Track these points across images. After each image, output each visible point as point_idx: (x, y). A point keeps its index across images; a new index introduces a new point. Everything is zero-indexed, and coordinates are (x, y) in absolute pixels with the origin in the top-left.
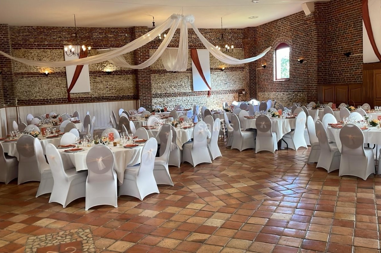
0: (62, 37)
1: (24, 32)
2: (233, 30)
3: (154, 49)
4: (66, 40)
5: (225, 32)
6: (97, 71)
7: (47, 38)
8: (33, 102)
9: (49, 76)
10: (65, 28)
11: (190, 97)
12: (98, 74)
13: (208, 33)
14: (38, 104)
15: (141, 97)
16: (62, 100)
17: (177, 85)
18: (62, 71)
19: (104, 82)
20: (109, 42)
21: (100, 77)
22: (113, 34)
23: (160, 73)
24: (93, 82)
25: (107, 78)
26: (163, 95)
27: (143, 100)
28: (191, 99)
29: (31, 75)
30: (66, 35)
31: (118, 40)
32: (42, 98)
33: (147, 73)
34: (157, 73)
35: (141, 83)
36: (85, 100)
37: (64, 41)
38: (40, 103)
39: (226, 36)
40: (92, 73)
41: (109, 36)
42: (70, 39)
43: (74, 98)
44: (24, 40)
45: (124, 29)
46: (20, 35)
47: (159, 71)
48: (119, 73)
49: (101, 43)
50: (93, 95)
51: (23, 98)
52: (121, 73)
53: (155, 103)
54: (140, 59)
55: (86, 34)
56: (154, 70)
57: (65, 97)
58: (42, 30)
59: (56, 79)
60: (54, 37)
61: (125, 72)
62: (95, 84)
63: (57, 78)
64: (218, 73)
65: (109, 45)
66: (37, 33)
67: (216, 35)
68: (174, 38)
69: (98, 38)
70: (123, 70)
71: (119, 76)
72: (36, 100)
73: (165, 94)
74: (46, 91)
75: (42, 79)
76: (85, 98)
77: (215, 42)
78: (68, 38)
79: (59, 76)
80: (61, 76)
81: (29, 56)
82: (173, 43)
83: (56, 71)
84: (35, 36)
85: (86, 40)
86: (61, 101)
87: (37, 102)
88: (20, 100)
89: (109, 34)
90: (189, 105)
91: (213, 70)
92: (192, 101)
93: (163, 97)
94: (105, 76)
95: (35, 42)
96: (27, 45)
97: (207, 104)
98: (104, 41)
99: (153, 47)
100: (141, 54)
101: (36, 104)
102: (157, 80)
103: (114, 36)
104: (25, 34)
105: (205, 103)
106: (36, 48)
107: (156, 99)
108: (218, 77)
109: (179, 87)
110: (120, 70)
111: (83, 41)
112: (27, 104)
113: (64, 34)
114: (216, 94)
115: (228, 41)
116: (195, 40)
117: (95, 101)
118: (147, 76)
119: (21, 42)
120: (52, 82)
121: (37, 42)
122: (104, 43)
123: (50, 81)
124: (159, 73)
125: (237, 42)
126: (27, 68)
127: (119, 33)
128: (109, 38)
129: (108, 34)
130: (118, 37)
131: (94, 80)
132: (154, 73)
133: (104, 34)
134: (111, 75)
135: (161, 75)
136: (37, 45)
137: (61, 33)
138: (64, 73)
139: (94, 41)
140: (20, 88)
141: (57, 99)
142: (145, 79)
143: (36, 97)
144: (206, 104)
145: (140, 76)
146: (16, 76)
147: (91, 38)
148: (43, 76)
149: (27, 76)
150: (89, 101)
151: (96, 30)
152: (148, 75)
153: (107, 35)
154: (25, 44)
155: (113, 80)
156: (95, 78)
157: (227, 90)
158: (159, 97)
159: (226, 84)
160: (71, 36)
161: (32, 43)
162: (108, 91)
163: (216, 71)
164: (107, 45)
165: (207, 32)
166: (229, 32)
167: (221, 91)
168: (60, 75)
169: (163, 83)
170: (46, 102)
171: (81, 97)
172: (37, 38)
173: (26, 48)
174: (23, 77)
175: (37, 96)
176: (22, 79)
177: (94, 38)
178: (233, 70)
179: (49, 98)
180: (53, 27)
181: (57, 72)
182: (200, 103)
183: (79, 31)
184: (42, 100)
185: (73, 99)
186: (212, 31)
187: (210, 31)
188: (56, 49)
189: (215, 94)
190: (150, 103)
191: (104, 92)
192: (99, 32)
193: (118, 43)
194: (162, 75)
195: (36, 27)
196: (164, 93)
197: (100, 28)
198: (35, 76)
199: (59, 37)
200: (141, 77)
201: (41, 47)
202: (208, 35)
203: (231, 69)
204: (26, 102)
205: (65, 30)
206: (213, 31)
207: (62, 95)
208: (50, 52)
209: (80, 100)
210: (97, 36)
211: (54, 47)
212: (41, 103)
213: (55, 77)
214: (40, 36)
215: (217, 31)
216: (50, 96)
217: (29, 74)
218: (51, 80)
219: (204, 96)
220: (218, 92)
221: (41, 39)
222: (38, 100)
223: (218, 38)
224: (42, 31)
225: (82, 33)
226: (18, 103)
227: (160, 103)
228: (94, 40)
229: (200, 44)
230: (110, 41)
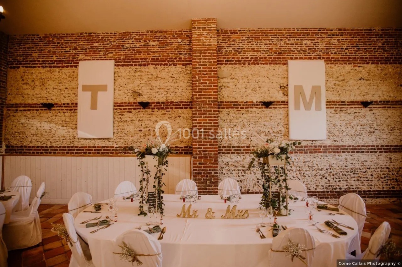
0: (77, 49)
1: (26, 44)
2: (386, 30)
3: (230, 64)
4: (83, 53)
5: (369, 35)
6: (125, 103)
7: (56, 51)
8: (26, 150)
9: (54, 110)
10: (84, 35)
11: (296, 156)
12: (127, 107)
13: (335, 36)
14: (33, 154)
15: (196, 151)
16: (69, 150)
17: (271, 131)
18: (73, 102)
19: (137, 122)
20: (150, 54)
21: (130, 112)
22: (158, 41)
23: (238, 108)
24: (118, 120)
25: (142, 115)
26: (244, 150)
27: (199, 157)
28: (299, 159)
29: (29, 107)
30: (84, 45)
31: (165, 49)
32: (39, 144)
33: (211, 104)
34: (233, 108)
35: (198, 123)
36: (102, 151)
37: (80, 55)
38: (35, 151)
39: (372, 42)
40: (118, 106)
41: (152, 43)
42: (89, 51)
43: (86, 147)
44: (25, 55)
45: (178, 33)
46: (21, 48)
47: (236, 103)
48: (162, 106)
49: (137, 55)
50: (115, 142)
51: (14, 142)
52: (166, 105)
53: (226, 164)
54: (197, 78)
55: (114, 42)
56: (228, 102)
57: (72, 145)
58: (51, 39)
59: (62, 114)
60: (68, 49)
61: (173, 105)
62: (120, 124)
63: (64, 113)
64: (355, 111)
65: (149, 59)
66: (44, 43)
67: (350, 40)
68: (268, 45)
69: (133, 48)
70: (169, 101)
71: (163, 111)
72: (30, 147)
73: (248, 147)
74: (46, 134)
75: (42, 115)
76: (103, 147)
77: (350, 53)
78: (86, 49)
79: (68, 110)
80: (71, 110)
81: (29, 78)
82: (266, 53)
83: (63, 102)
84: (40, 48)
85: (114, 52)
86: (66, 150)
87: (31, 150)
88: (9, 145)
89: (151, 40)
90: (294, 170)
91: (345, 105)
92: (300, 164)
93: (243, 153)
94: (139, 112)
95: (39, 57)
96: (29, 62)
97: (332, 170)
98: (142, 52)
99: (228, 61)
100: (202, 69)
101: (30, 153)
102: (233, 121)
103: (159, 43)
104: (27, 46)
105: (327, 169)
106: (39, 67)
107: (229, 155)
108: (356, 119)
109: (275, 134)
110: (165, 101)
111: (109, 54)
112: (17, 153)
113: (82, 43)
114: (352, 152)
115: (377, 51)
116: (309, 49)
117: (119, 154)
118: (211, 111)
119: (21, 58)
120: (57, 120)
121: (43, 57)
122: (142, 55)
123: (54, 117)
124: (236, 108)
125: (395, 52)
126: (23, 97)
127: (168, 38)
128: (150, 47)
129: (149, 41)
130: (166, 45)
131: (120, 118)
132: (227, 108)
133: (142, 41)
134: (148, 110)
135: (240, 111)
136: (43, 61)
137: (76, 43)
138: (74, 105)
139: (126, 53)
140: (10, 127)
141: (60, 147)
142: (206, 117)
143: (31, 142)
144: (329, 171)
145: (195, 111)
146: (8, 109)
147: (121, 48)
148: (45, 110)
149: (22, 109)
150: (108, 153)
151: (131, 35)
152: (213, 109)
153: (147, 43)
154: (26, 61)
155: (152, 119)
156: (122, 115)
157: (375, 145)
158: (234, 153)
159: (374, 132)
160: (91, 47)
161: (36, 60)
162: (142, 138)
163: (352, 108)
164: (147, 59)
165: (333, 35)
166: (378, 35)
167: (363, 146)
168: (69, 108)
169: (244, 126)
170: (44, 152)
171: (96, 145)
172: (42, 51)
173: (27, 67)
174: (17, 110)
175: (33, 140)
176: (15, 114)
177: (127, 48)
178: (387, 106)
179: (49, 145)
180: (67, 34)
181: (64, 104)
182: (316, 167)
183: (103, 38)
184: (40, 148)
185: (85, 149)
186: (342, 33)
187: (339, 33)
188: (67, 67)
189: (349, 152)
190: (213, 165)
191: (135, 138)
192: (135, 39)
193: (165, 55)
194: (243, 111)
195: (44, 36)
196: (245, 145)
197: (137, 33)
198: (34, 110)
199: (73, 48)
200: (197, 112)
201: (47, 65)
202: (335, 40)
203: (383, 104)
204: (18, 150)
205: (83, 38)
206: (345, 33)
207: (69, 140)
208: (59, 72)
209: (95, 150)
210: (132, 45)
211: (65, 63)
212: (37, 153)
213: (61, 111)
214: (47, 47)
215: (353, 33)
216: (51, 142)
217: (25, 105)
218: (56, 116)
219: (325, 154)
220: (356, 149)
221: (48, 52)
222: (33, 147)
223: (355, 45)
224: (50, 41)
225: (108, 41)
226: (6, 150)
227: (236, 164)
228: (126, 51)
229: (318, 55)
230: (152, 52)
